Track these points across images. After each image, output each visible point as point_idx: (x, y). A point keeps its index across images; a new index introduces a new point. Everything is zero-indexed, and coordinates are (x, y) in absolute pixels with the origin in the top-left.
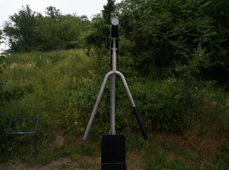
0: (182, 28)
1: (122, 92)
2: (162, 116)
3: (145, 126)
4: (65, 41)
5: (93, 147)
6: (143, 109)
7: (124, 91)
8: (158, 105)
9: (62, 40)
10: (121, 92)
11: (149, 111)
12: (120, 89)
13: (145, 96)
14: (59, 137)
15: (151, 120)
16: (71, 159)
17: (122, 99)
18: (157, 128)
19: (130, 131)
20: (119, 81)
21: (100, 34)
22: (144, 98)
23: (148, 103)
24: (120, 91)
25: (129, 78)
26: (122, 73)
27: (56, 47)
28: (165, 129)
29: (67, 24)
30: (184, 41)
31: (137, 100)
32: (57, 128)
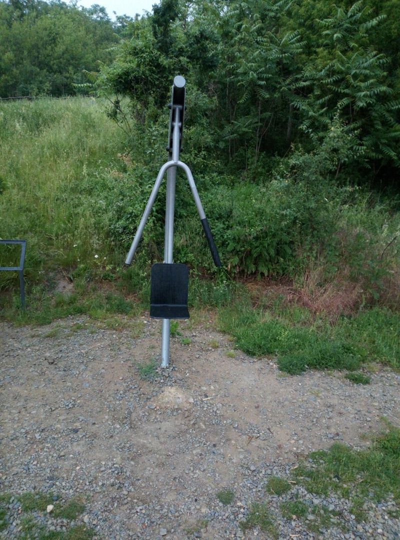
0: (321, 71)
1: (187, 203)
2: (258, 249)
3: (226, 269)
4: (50, 73)
5: (129, 300)
6: (225, 237)
7: (191, 202)
8: (252, 230)
9: (41, 69)
10: (184, 203)
11: (236, 240)
12: (182, 197)
13: (231, 212)
14: (63, 283)
15: (239, 257)
16: (90, 317)
17: (186, 217)
18: (249, 273)
19: (198, 275)
20: (181, 180)
21: (144, 73)
22: (229, 216)
23: (234, 227)
24: (182, 200)
25: (202, 175)
26: (188, 164)
27: (26, 88)
28: (262, 274)
29: (53, 26)
30: (321, 101)
31: (214, 220)
32: (56, 267)
